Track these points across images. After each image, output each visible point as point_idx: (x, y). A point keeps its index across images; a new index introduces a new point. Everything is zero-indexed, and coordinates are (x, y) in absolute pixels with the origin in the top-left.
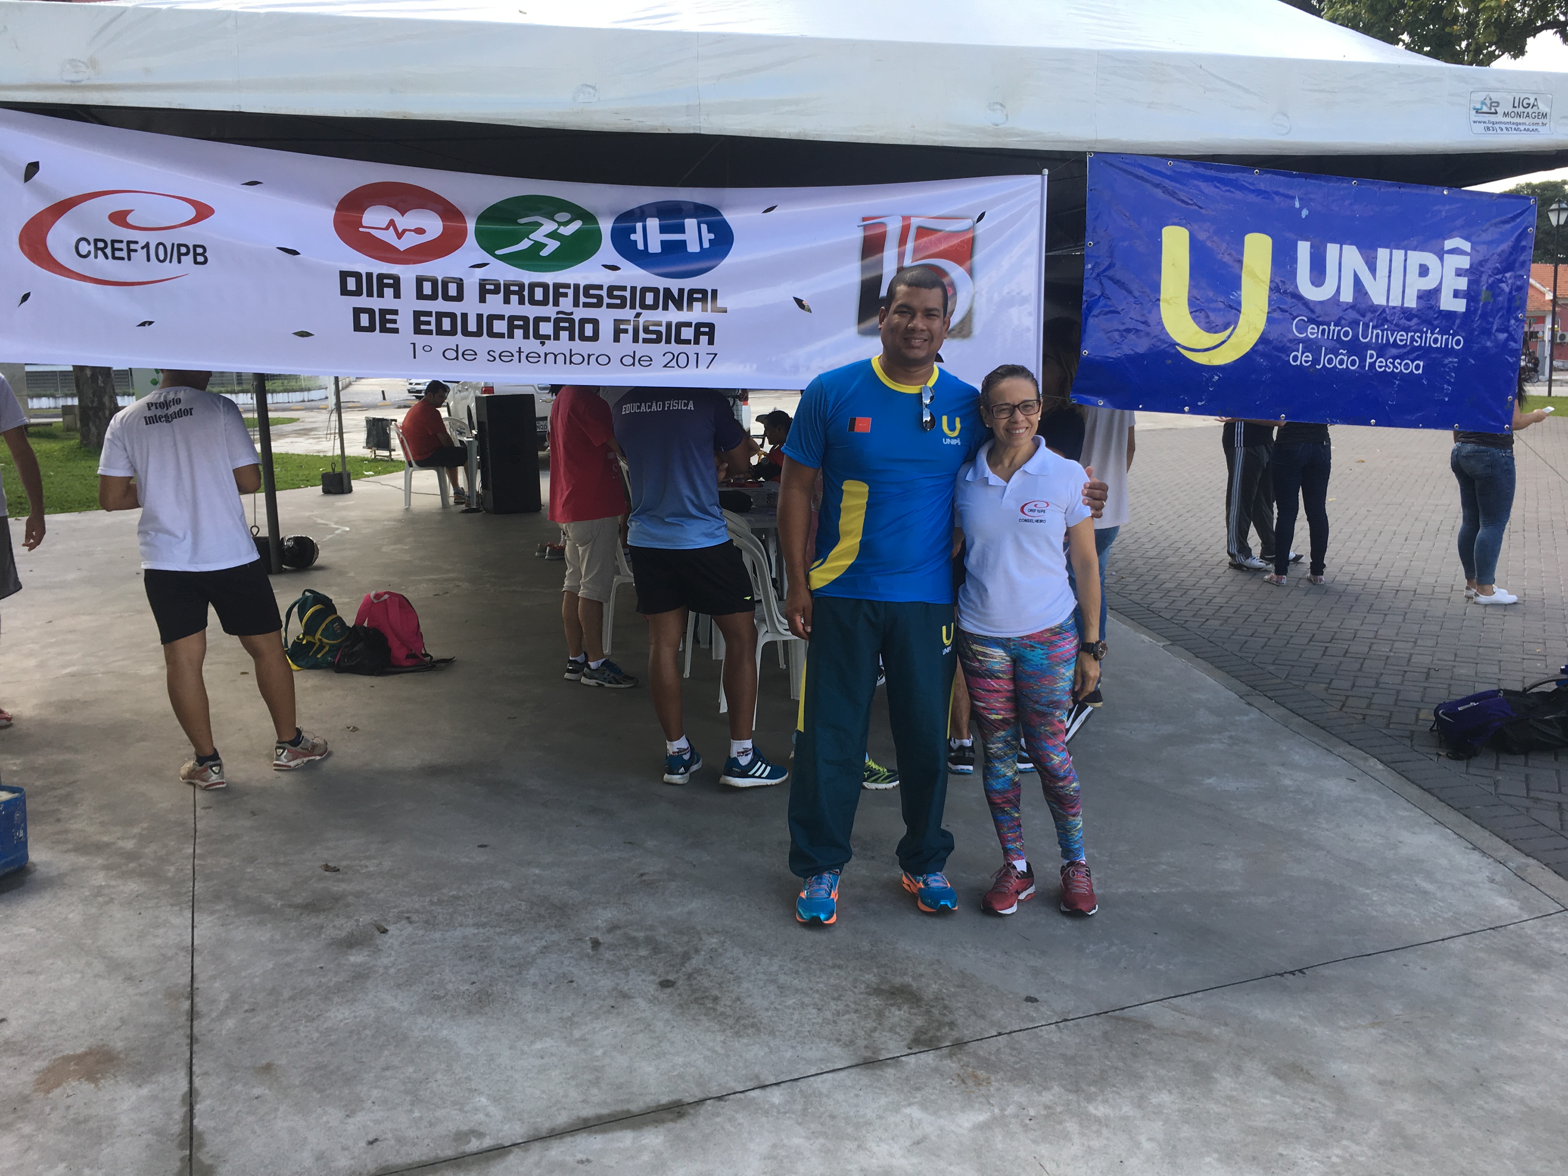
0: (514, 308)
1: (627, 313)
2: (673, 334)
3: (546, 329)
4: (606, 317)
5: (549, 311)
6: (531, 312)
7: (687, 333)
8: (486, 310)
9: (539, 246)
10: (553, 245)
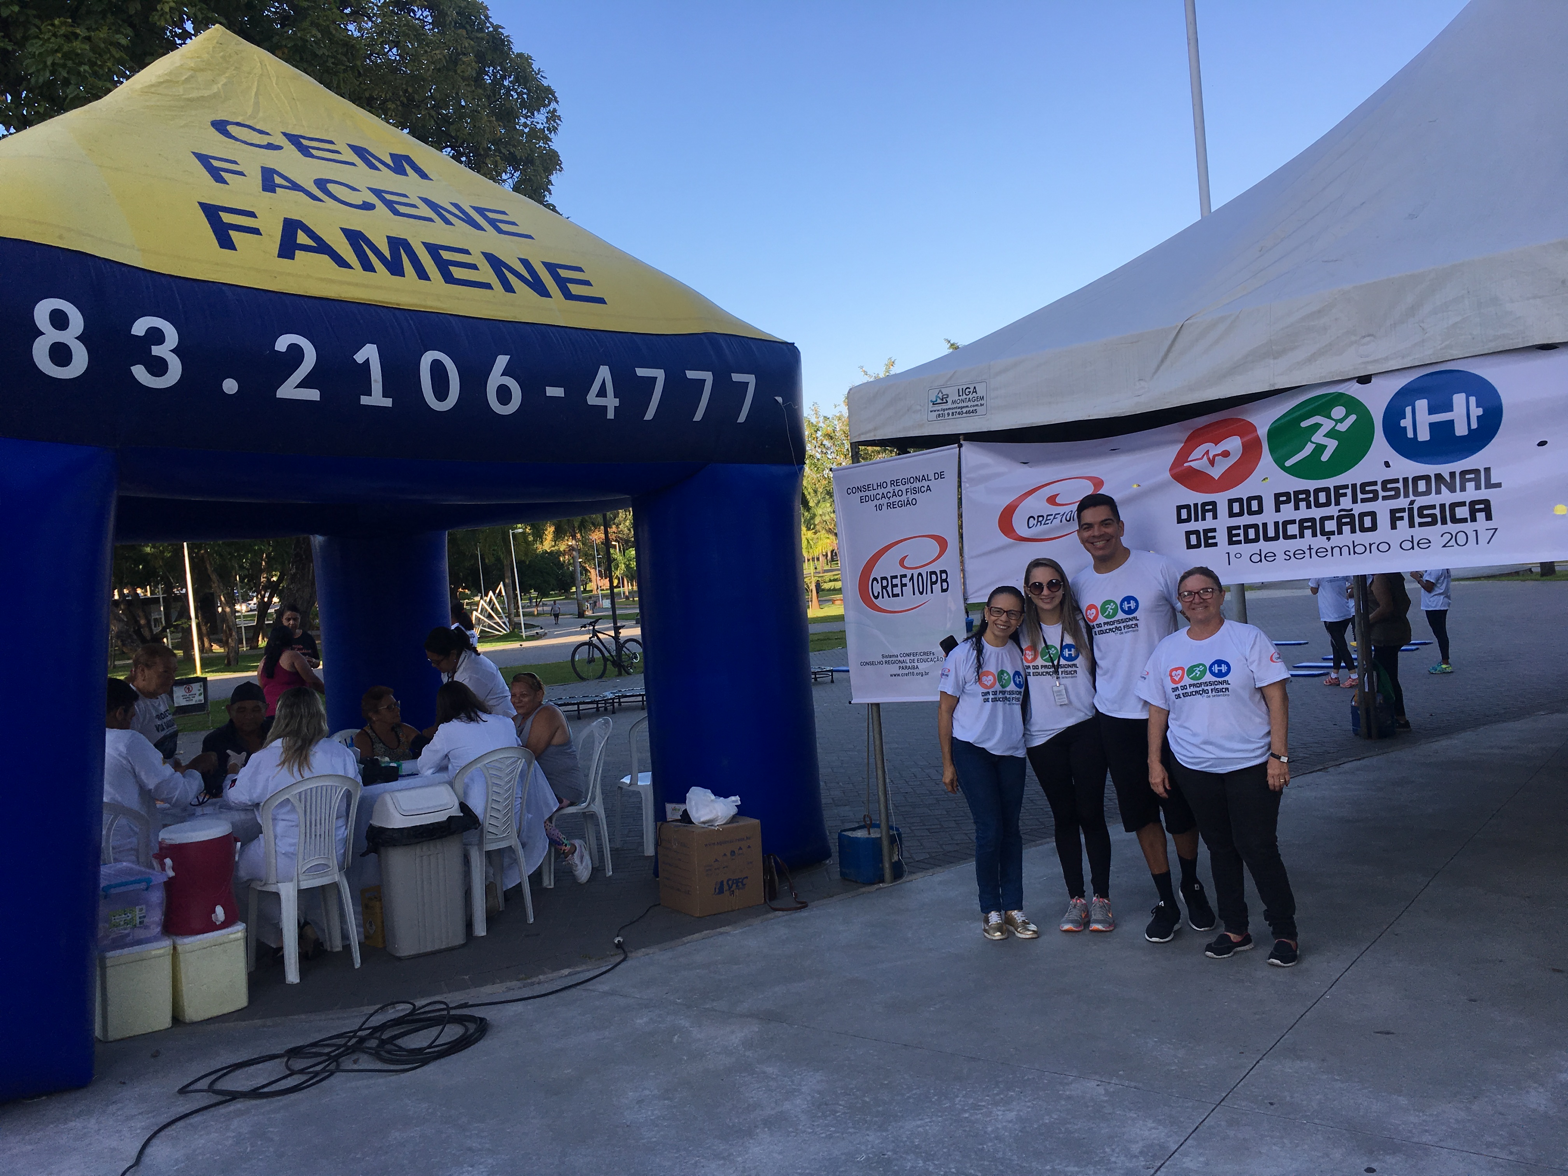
0: (1304, 513)
2: (1448, 514)
5: (1333, 511)
6: (1317, 513)
7: (1462, 512)
8: (1281, 517)
9: (1320, 448)
10: (1332, 445)
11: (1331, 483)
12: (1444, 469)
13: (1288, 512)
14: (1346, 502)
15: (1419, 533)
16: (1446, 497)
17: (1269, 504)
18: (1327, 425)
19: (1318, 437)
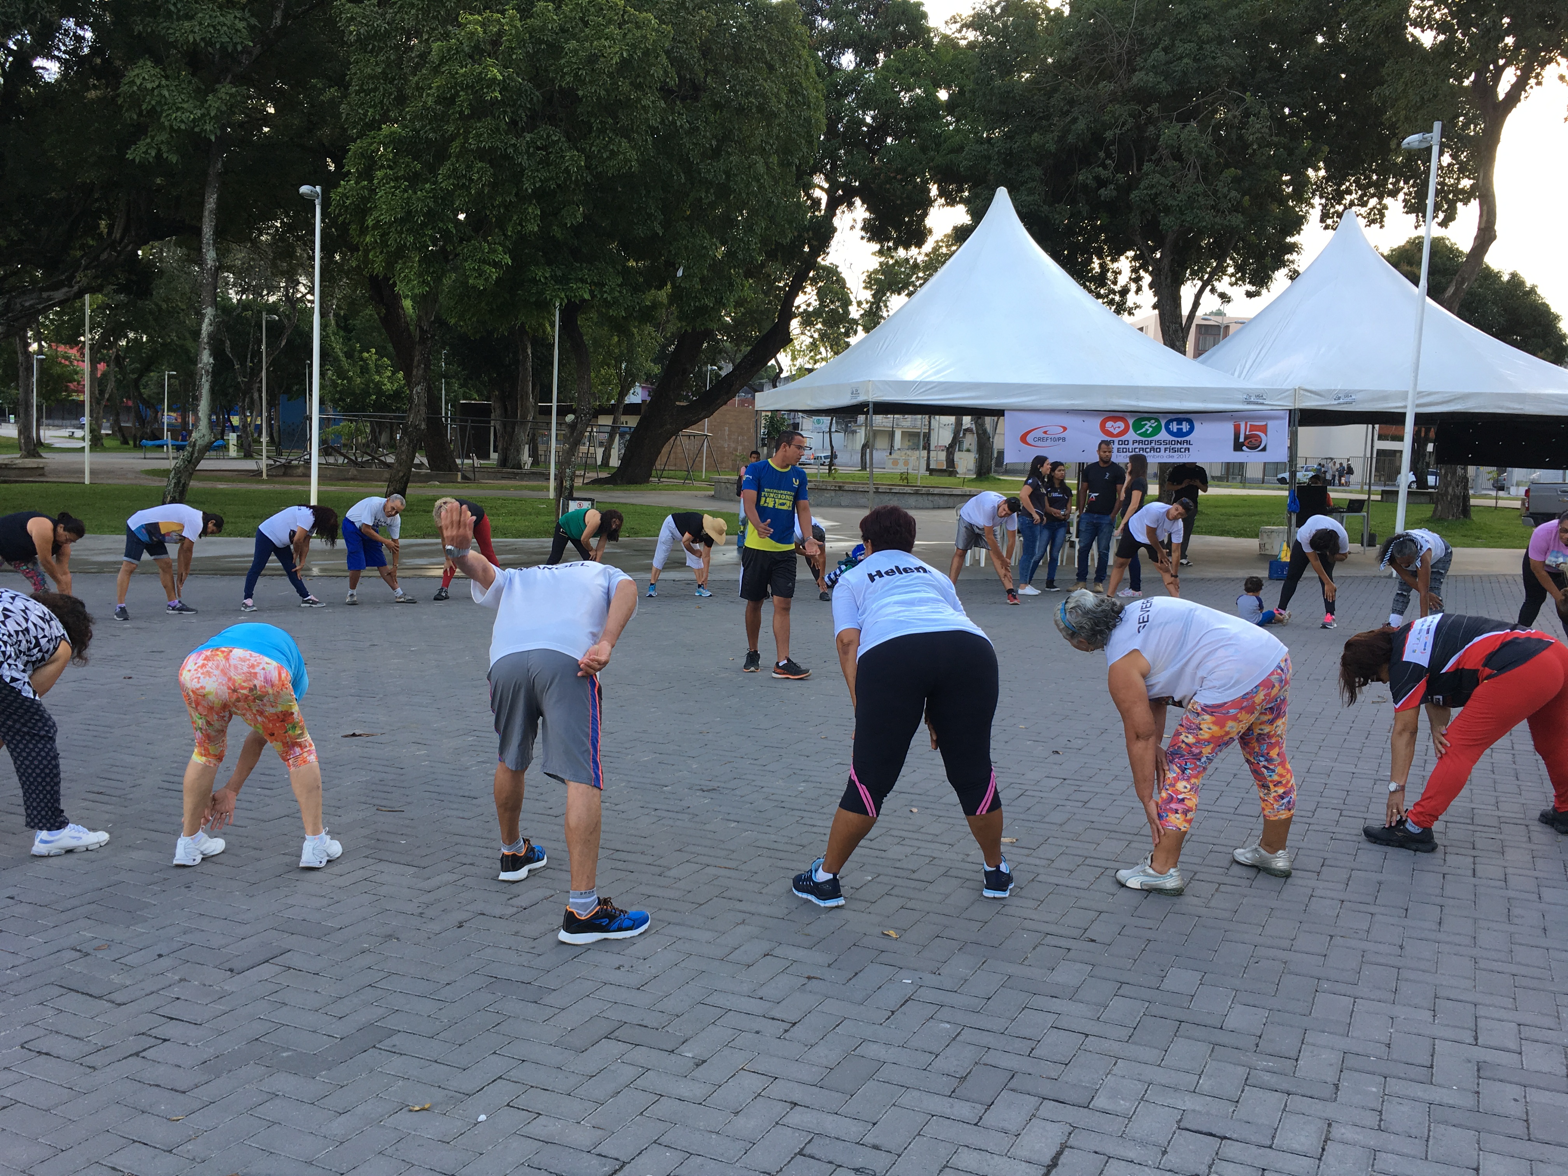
0: (1141, 446)
1: (1168, 446)
2: (1179, 450)
3: (1148, 450)
4: (1163, 447)
5: (1149, 446)
6: (1144, 447)
7: (1183, 450)
8: (1134, 447)
9: (1147, 430)
10: (1151, 429)
11: (1150, 439)
12: (1179, 439)
13: (1136, 445)
14: (1153, 445)
15: (1171, 454)
16: (1179, 446)
17: (1131, 442)
18: (1149, 424)
19: (1147, 427)
